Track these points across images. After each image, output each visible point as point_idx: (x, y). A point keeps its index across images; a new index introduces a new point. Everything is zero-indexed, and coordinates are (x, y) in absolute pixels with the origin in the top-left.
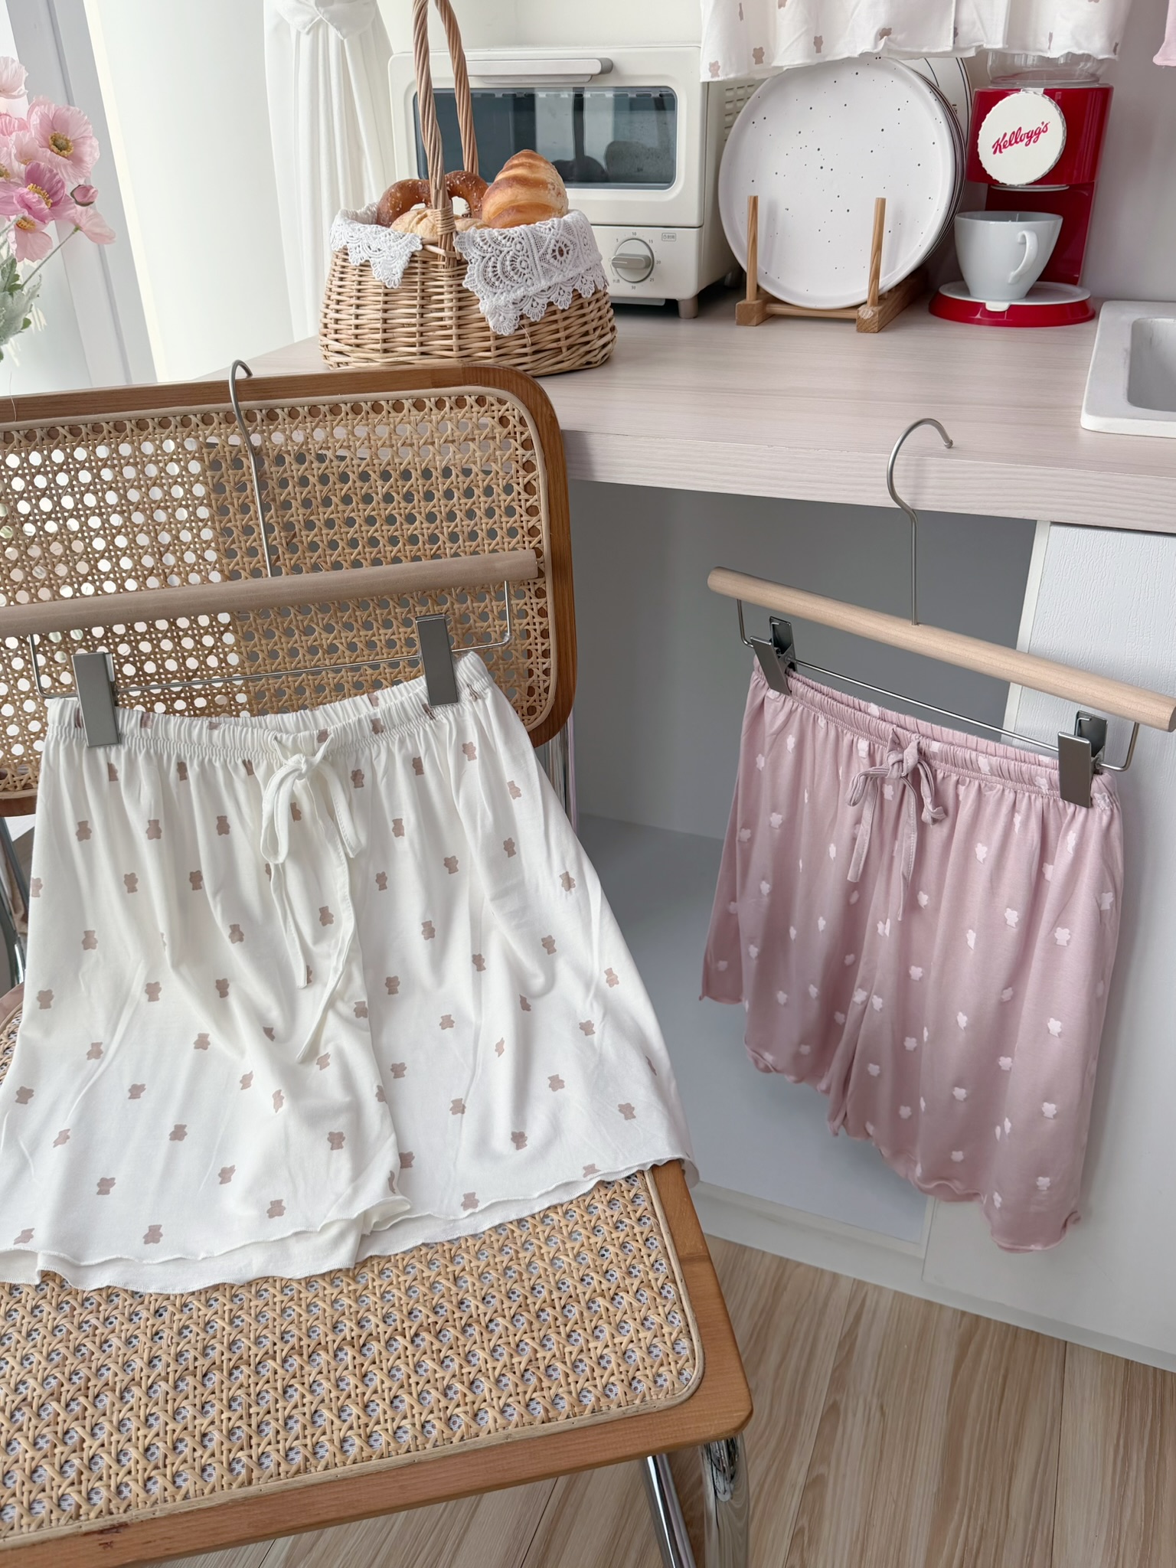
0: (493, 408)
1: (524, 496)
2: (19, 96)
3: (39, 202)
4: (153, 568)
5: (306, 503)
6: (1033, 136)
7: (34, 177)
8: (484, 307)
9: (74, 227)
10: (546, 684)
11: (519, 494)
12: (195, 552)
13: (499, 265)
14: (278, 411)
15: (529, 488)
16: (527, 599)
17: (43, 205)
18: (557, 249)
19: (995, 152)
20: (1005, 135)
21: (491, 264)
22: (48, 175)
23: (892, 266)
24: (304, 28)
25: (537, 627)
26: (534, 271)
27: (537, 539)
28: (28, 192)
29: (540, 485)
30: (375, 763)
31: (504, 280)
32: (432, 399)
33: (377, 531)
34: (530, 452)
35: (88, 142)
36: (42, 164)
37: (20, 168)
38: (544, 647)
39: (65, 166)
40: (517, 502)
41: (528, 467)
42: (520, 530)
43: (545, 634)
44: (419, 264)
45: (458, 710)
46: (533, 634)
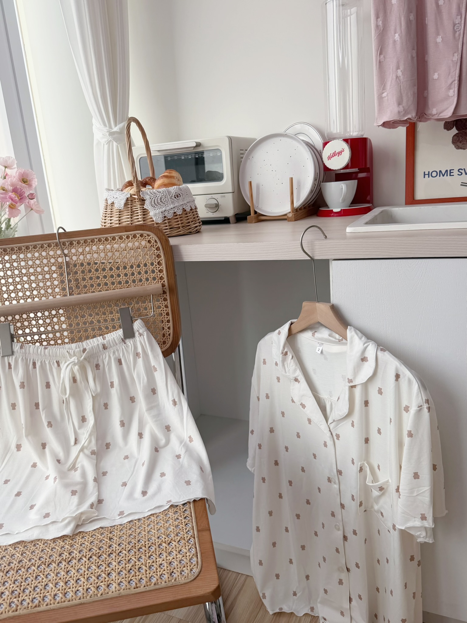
0: (146, 238)
1: (158, 266)
2: (14, 168)
3: (15, 197)
4: (30, 296)
5: (83, 272)
6: (340, 153)
7: (15, 190)
8: (152, 213)
9: (31, 209)
10: (169, 333)
11: (156, 265)
12: (44, 290)
13: (156, 200)
14: (74, 242)
15: (159, 263)
16: (161, 302)
17: (17, 198)
18: (176, 195)
19: (328, 160)
20: (331, 154)
21: (153, 200)
22: (20, 190)
23: (298, 199)
24: (105, 142)
25: (165, 312)
26: (168, 202)
27: (163, 281)
28: (13, 195)
29: (163, 262)
30: (104, 361)
31: (158, 205)
32: (125, 236)
33: (107, 280)
34: (159, 252)
35: (34, 180)
36: (18, 187)
37: (11, 188)
38: (168, 319)
39: (26, 187)
40: (155, 268)
41: (159, 256)
42: (157, 278)
43: (168, 314)
44: (129, 202)
45: (134, 340)
46: (163, 314)
